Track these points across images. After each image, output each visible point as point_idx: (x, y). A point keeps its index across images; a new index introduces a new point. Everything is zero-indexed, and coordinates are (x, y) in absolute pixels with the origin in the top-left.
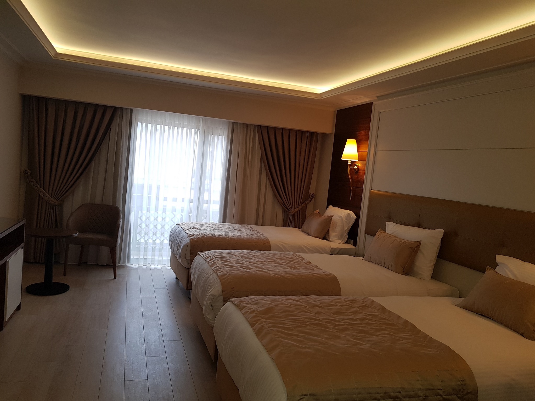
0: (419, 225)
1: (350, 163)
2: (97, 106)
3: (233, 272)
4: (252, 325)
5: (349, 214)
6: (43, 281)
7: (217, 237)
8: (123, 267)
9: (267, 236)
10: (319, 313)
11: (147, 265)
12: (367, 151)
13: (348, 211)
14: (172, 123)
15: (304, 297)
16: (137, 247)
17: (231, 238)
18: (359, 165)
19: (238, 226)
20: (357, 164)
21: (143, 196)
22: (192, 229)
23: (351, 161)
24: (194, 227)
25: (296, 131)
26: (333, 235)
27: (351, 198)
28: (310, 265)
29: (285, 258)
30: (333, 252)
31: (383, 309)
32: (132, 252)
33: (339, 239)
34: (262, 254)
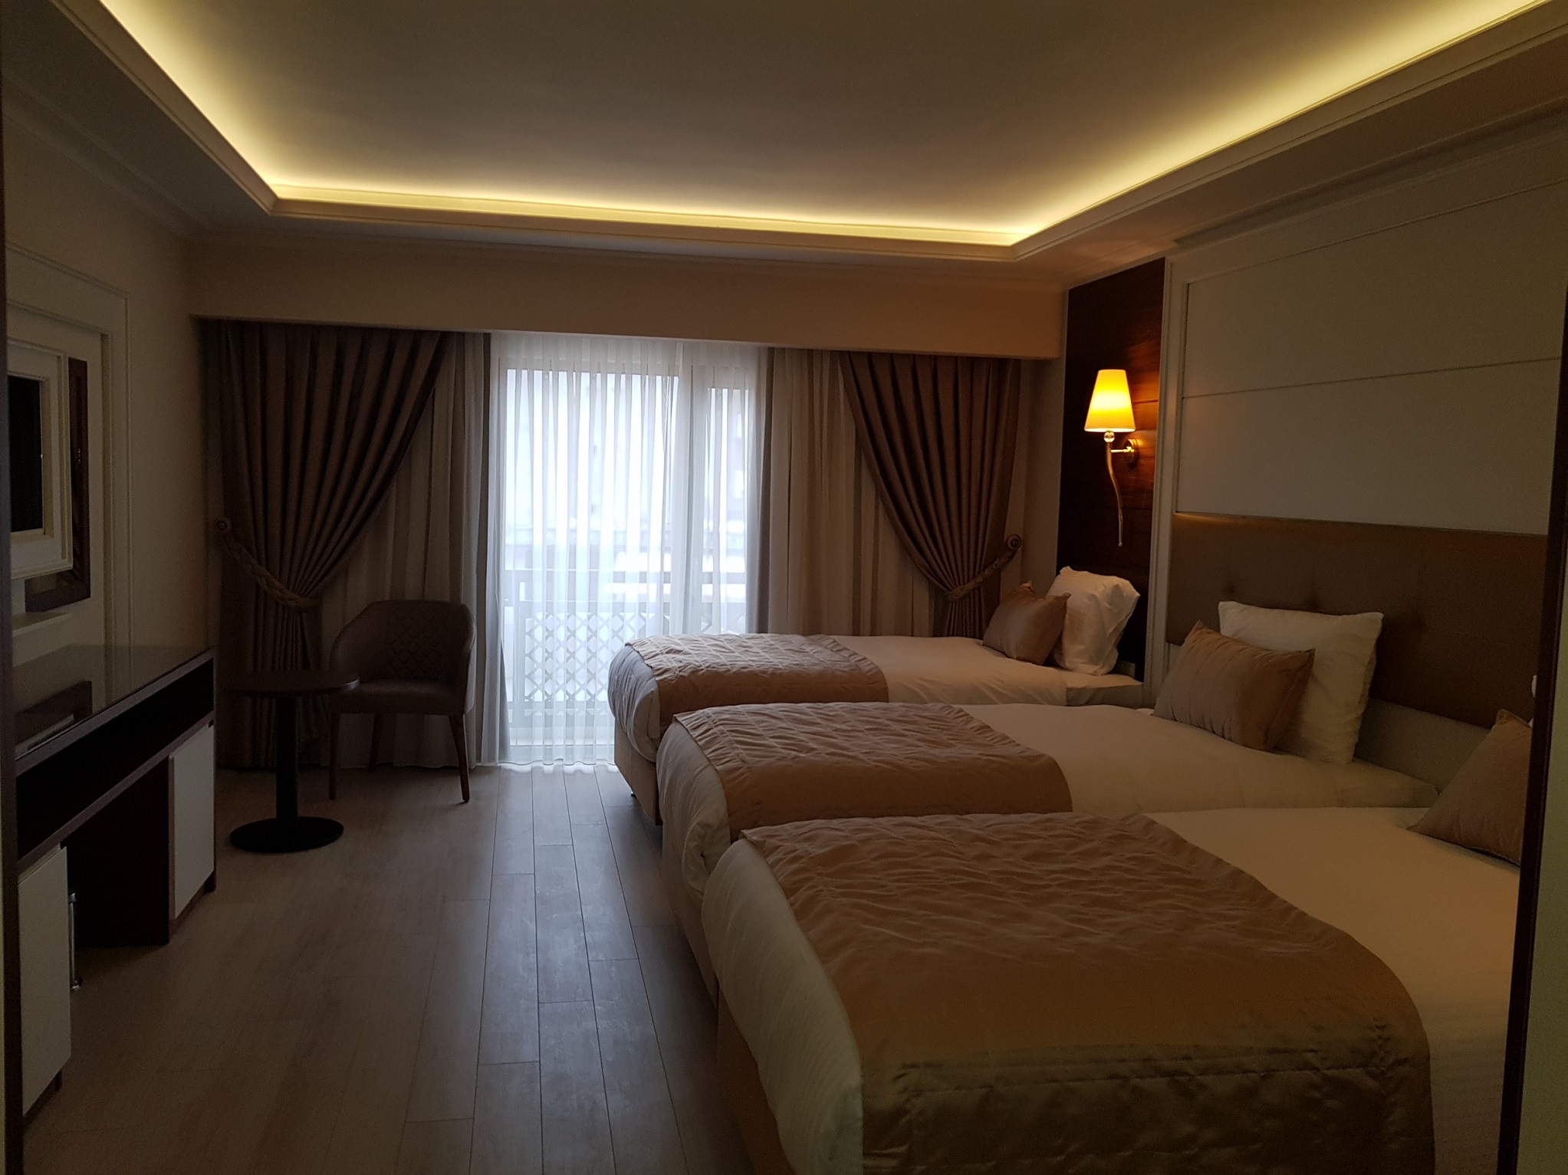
0: (1313, 605)
1: (1112, 440)
2: (393, 335)
3: (760, 761)
4: (789, 892)
5: (1117, 586)
6: (273, 814)
7: (734, 673)
8: (489, 771)
9: (877, 664)
10: (983, 858)
11: (555, 763)
12: (1156, 401)
13: (1115, 580)
14: (599, 364)
15: (950, 818)
16: (525, 715)
17: (773, 674)
18: (1140, 443)
19: (797, 640)
20: (1131, 441)
21: (532, 570)
22: (667, 653)
23: (1114, 433)
24: (672, 650)
25: (955, 359)
26: (1074, 650)
27: (1122, 542)
28: (989, 735)
29: (917, 719)
30: (1075, 698)
31: (1178, 843)
32: (511, 731)
33: (1093, 661)
34: (853, 711)
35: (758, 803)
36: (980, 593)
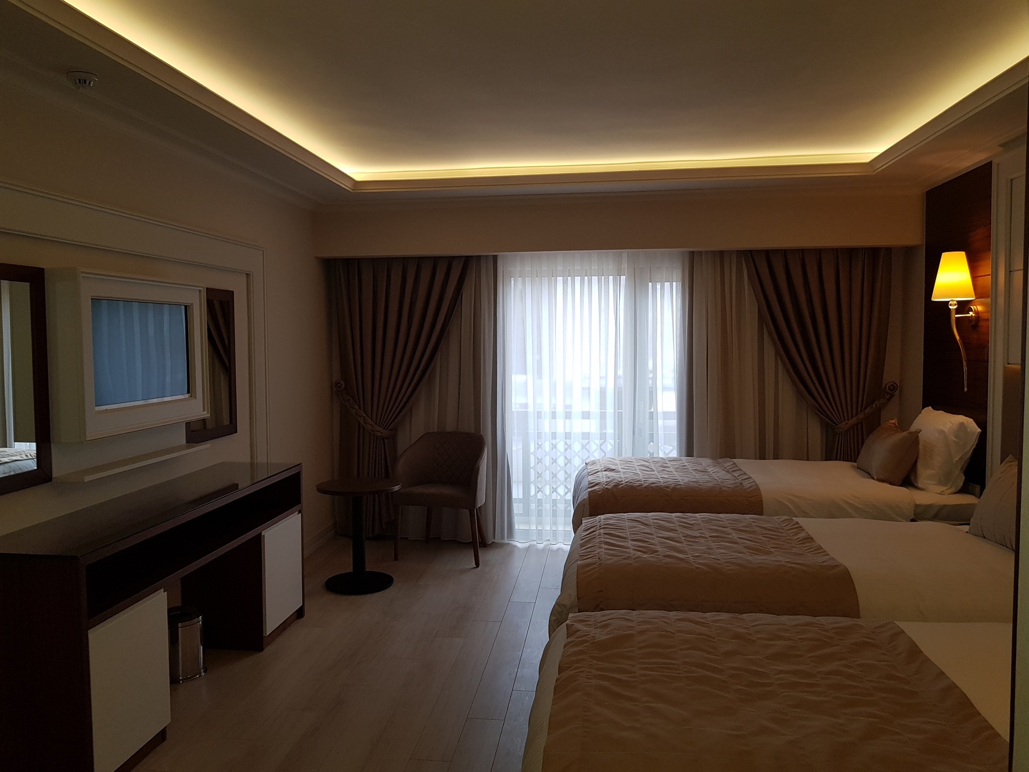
1: (955, 307)
2: (436, 260)
3: (611, 559)
5: (962, 424)
6: (350, 569)
7: (645, 487)
8: (501, 545)
9: (757, 482)
11: (545, 543)
12: (989, 275)
13: (961, 418)
14: (569, 270)
16: (531, 508)
17: (674, 489)
18: (980, 308)
19: (706, 462)
20: (972, 307)
21: (527, 411)
22: (605, 471)
23: (957, 301)
24: (608, 469)
25: (836, 252)
26: (925, 475)
27: (967, 388)
28: (808, 545)
29: (757, 529)
30: (919, 514)
32: (516, 519)
33: (941, 483)
34: (709, 521)
35: (600, 592)
36: (862, 427)
